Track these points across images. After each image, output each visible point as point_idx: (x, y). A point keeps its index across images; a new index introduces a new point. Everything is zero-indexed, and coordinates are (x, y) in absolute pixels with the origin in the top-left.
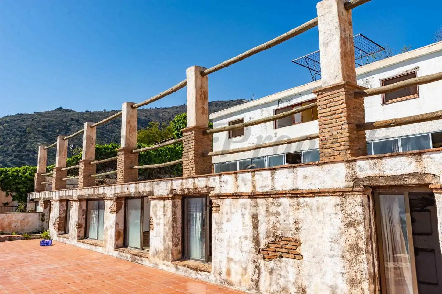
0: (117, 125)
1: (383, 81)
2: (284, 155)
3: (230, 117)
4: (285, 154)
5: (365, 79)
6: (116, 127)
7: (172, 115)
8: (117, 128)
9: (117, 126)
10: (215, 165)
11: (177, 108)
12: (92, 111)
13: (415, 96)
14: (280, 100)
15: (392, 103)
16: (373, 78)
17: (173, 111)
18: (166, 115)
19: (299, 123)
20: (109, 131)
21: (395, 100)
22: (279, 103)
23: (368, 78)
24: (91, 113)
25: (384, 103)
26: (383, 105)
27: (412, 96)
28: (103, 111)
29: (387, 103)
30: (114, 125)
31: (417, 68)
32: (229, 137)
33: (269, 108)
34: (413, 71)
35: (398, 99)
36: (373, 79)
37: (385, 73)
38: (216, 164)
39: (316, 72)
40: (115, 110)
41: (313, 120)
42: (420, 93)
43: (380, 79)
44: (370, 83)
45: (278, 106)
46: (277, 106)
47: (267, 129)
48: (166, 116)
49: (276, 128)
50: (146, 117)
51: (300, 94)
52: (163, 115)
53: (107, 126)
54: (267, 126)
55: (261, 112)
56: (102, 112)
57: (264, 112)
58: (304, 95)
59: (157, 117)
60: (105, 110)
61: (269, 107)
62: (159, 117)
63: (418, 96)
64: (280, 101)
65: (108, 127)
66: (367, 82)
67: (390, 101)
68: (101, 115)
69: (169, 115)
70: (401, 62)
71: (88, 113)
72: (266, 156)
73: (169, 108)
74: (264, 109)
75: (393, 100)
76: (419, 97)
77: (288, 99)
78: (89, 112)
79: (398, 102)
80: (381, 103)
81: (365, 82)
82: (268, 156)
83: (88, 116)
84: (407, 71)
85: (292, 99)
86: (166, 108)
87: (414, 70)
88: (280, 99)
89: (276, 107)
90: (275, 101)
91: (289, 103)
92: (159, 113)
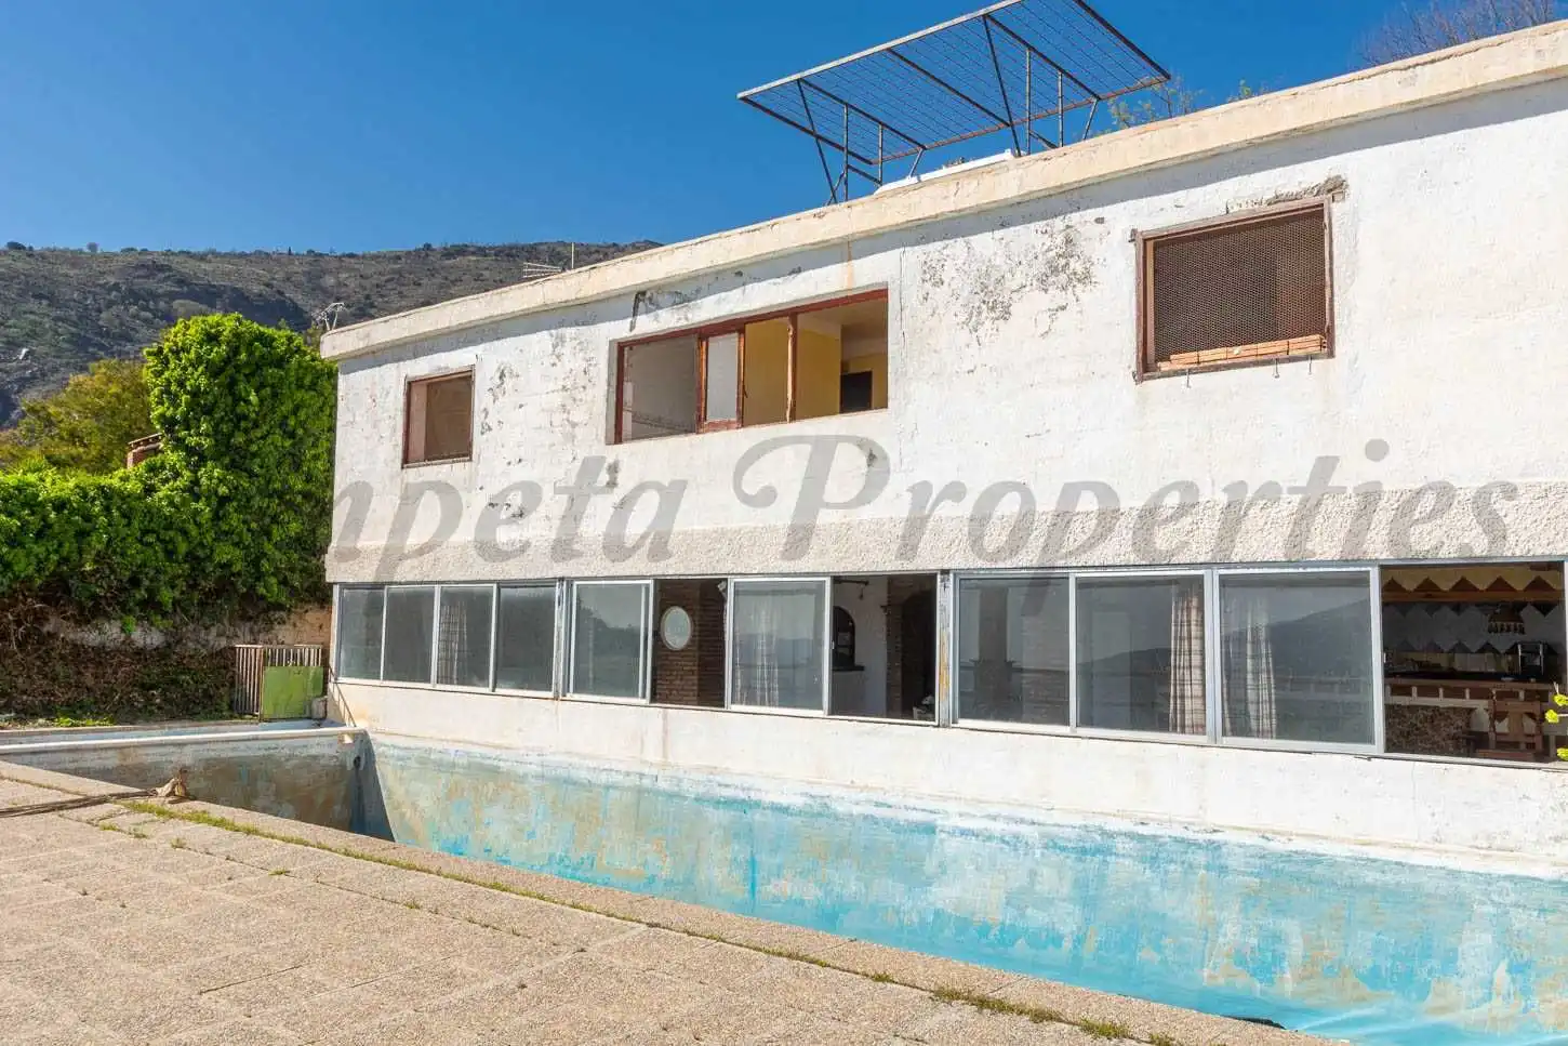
0: (146, 309)
1: (1150, 244)
2: (647, 587)
3: (415, 356)
4: (650, 582)
5: (1059, 223)
6: (135, 317)
7: (378, 286)
8: (146, 320)
9: (143, 314)
10: (336, 589)
11: (399, 258)
12: (37, 248)
13: (1311, 342)
14: (644, 293)
15: (1190, 372)
16: (1100, 221)
17: (380, 268)
18: (352, 283)
19: (727, 425)
20: (108, 333)
21: (1207, 355)
22: (636, 308)
23: (1075, 217)
24: (30, 253)
25: (1147, 367)
26: (1142, 380)
27: (1299, 345)
28: (87, 250)
29: (1164, 366)
30: (133, 309)
31: (1336, 187)
32: (406, 460)
33: (592, 328)
34: (1311, 200)
35: (1217, 354)
36: (1100, 227)
37: (1166, 200)
38: (345, 586)
39: (854, 162)
40: (139, 249)
41: (793, 418)
42: (1337, 332)
43: (1134, 232)
44: (1083, 247)
45: (632, 327)
46: (630, 320)
47: (574, 437)
48: (353, 285)
49: (618, 437)
50: (268, 285)
51: (739, 275)
52: (340, 284)
53: (100, 311)
54: (574, 425)
55: (555, 346)
56: (81, 252)
57: (566, 350)
58: (758, 279)
59: (313, 289)
60: (93, 247)
61: (593, 323)
62: (324, 291)
63: (1328, 348)
64: (642, 299)
65: (103, 315)
66: (1068, 241)
67: (1180, 360)
68: (74, 265)
69: (363, 281)
70: (1252, 145)
71: (16, 254)
72: (562, 579)
73: (364, 257)
74: (569, 332)
75: (1191, 356)
76: (1331, 355)
77: (680, 291)
78: (24, 248)
79: (1217, 368)
80: (1134, 368)
81: (1060, 239)
82: (570, 581)
83: (19, 265)
84: (1277, 200)
85: (699, 293)
86: (351, 256)
87: (1317, 200)
88: (643, 288)
89: (620, 330)
90: (620, 296)
91: (682, 313)
92: (324, 272)
